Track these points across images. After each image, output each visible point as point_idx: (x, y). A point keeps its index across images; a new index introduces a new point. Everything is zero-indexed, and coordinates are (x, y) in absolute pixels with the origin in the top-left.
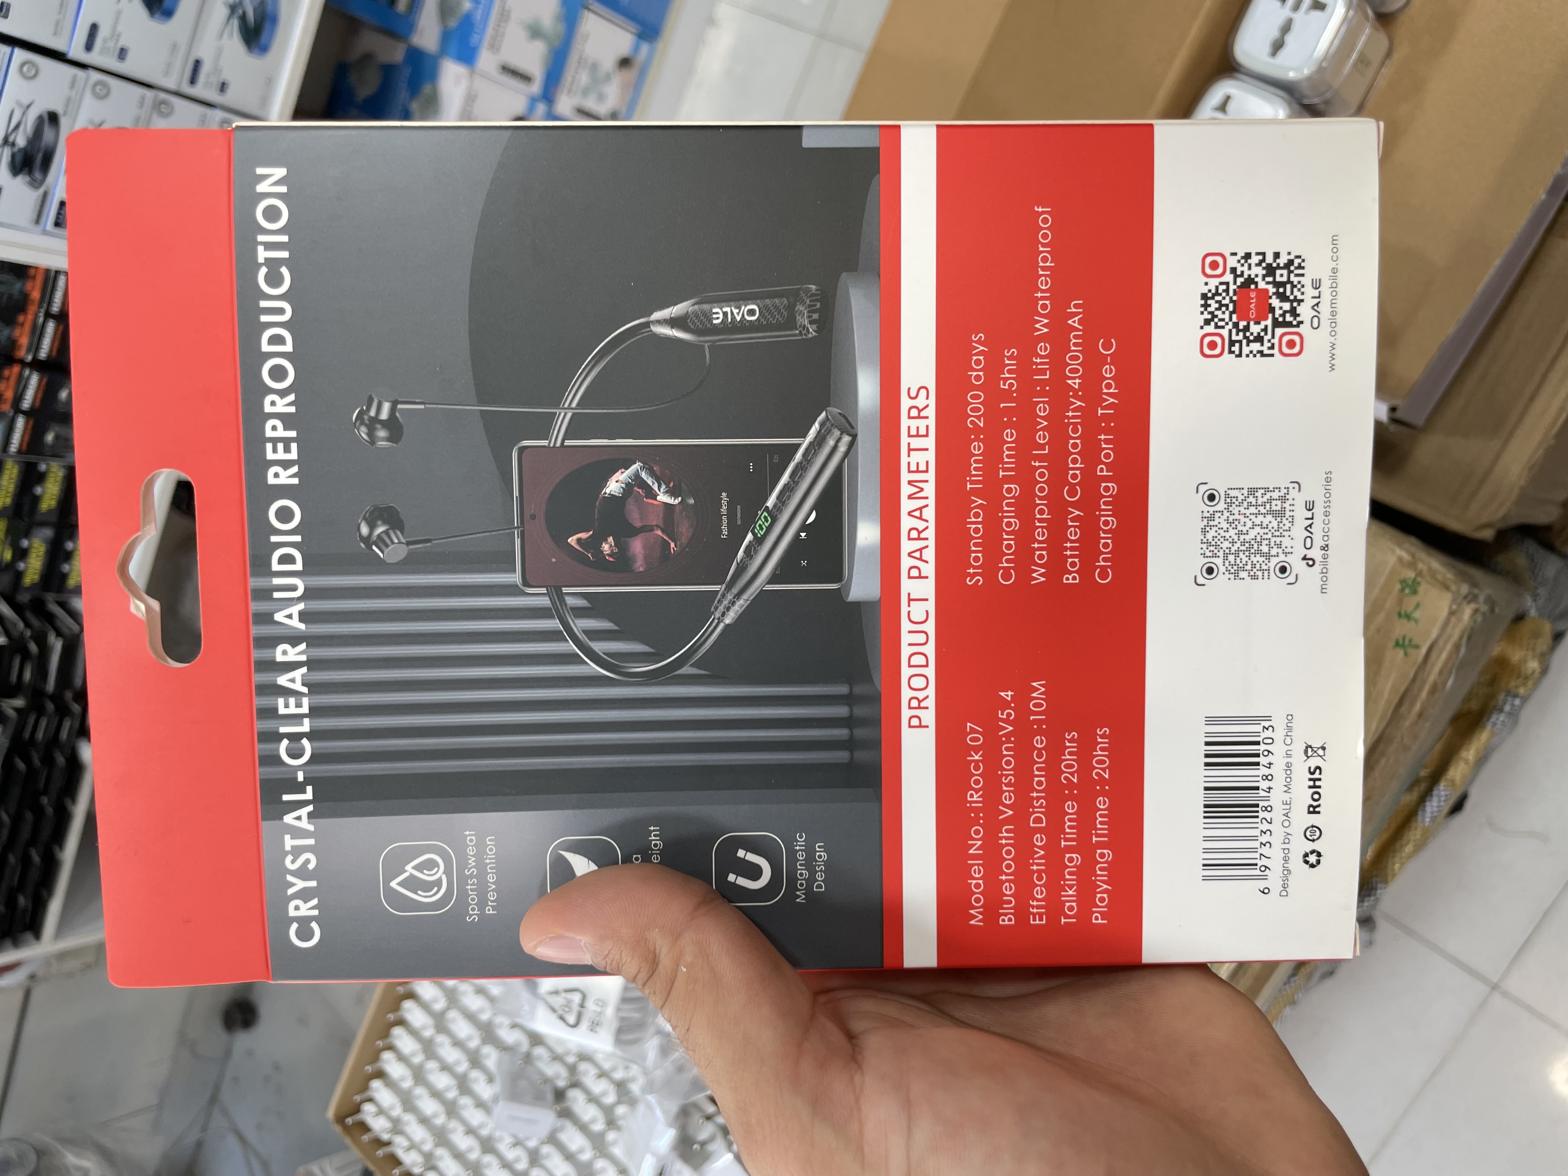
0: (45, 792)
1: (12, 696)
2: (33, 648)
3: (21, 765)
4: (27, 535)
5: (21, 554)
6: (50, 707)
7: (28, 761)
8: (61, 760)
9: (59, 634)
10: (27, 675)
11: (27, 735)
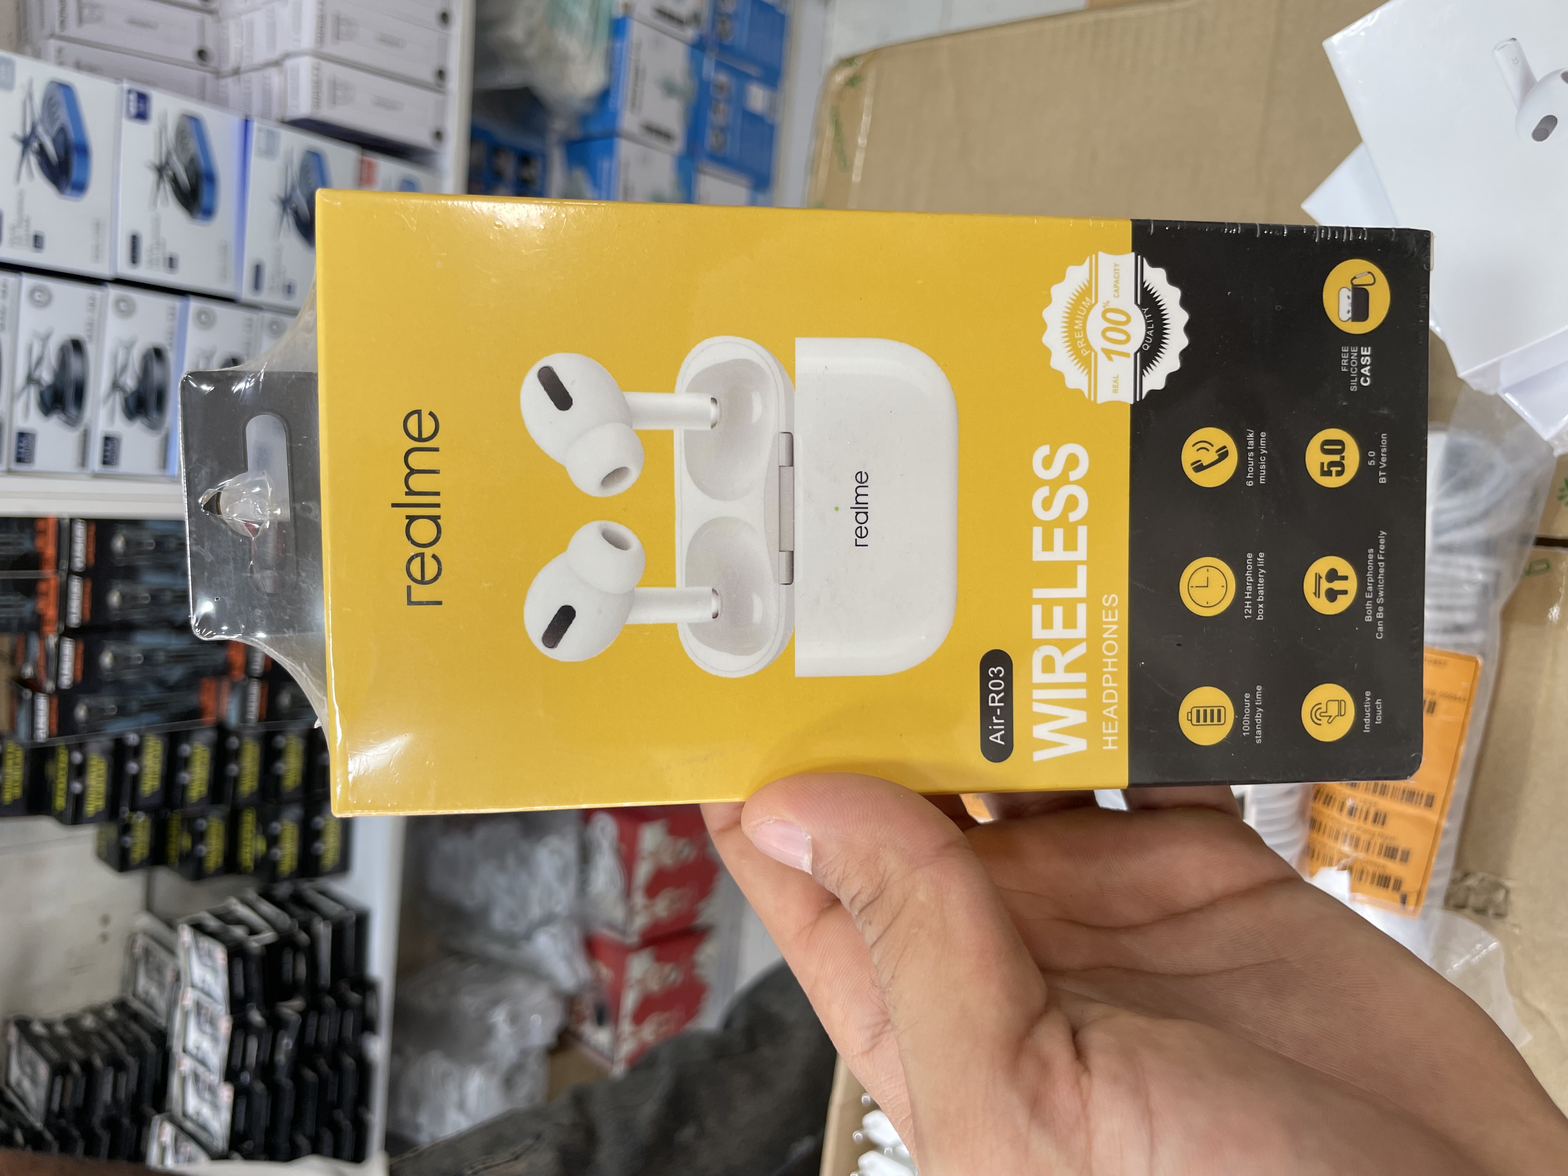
0: (338, 1105)
1: (288, 997)
2: (303, 937)
3: (310, 1075)
4: (276, 817)
5: (273, 841)
6: (329, 1001)
7: (315, 1068)
8: (349, 1062)
9: (325, 918)
10: (302, 969)
11: (310, 1037)
